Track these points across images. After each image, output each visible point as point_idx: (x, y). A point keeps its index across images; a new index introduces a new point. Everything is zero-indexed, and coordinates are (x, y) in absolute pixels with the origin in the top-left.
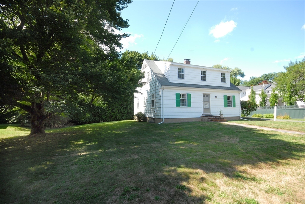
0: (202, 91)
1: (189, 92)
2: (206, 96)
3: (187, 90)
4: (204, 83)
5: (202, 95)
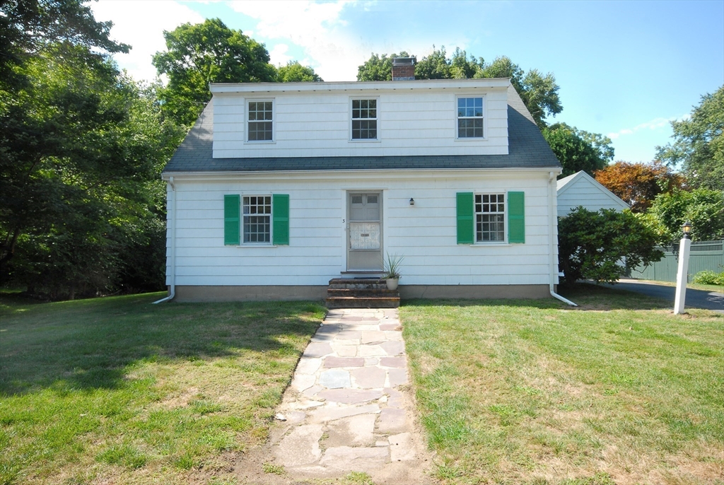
0: (345, 180)
1: (280, 189)
2: (364, 199)
3: (274, 181)
4: (365, 148)
5: (344, 196)
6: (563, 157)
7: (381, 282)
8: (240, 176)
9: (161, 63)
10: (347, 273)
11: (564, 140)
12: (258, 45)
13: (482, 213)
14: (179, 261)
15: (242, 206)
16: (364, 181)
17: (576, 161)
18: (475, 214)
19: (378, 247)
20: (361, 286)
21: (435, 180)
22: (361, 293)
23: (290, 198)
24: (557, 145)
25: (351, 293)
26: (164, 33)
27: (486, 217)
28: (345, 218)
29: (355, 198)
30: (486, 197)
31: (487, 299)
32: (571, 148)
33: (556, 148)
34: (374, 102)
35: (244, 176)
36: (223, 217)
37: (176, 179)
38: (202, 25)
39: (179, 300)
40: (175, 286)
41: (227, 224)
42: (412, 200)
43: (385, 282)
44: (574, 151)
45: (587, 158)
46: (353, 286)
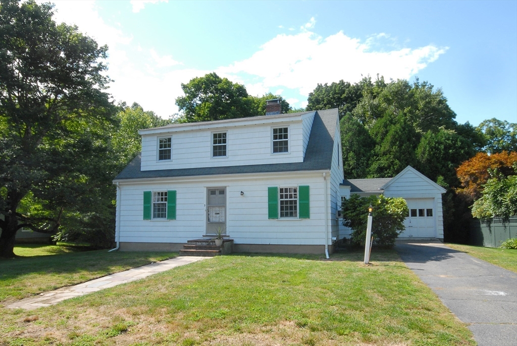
1: (172, 188)
2: (217, 192)
4: (220, 162)
5: (205, 191)
6: (440, 152)
7: (212, 242)
8: (150, 181)
9: (181, 103)
10: (206, 236)
11: (444, 138)
12: (239, 86)
13: (284, 199)
14: (122, 229)
15: (153, 198)
16: (216, 182)
17: (452, 154)
18: (279, 200)
19: (223, 220)
20: (204, 243)
21: (256, 180)
22: (200, 248)
23: (177, 192)
24: (436, 143)
25: (195, 248)
26: (182, 85)
27: (287, 202)
28: (205, 204)
29: (212, 192)
30: (286, 190)
31: (287, 253)
32: (449, 144)
33: (435, 145)
34: (225, 134)
35: (153, 181)
36: (143, 204)
37: (120, 184)
38: (203, 78)
39: (121, 250)
40: (120, 242)
41: (145, 208)
42: (242, 192)
43: (214, 242)
44: (451, 147)
45: (462, 151)
46: (200, 244)
